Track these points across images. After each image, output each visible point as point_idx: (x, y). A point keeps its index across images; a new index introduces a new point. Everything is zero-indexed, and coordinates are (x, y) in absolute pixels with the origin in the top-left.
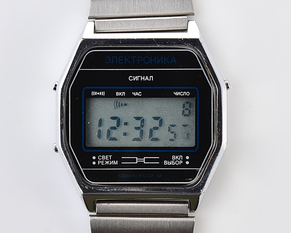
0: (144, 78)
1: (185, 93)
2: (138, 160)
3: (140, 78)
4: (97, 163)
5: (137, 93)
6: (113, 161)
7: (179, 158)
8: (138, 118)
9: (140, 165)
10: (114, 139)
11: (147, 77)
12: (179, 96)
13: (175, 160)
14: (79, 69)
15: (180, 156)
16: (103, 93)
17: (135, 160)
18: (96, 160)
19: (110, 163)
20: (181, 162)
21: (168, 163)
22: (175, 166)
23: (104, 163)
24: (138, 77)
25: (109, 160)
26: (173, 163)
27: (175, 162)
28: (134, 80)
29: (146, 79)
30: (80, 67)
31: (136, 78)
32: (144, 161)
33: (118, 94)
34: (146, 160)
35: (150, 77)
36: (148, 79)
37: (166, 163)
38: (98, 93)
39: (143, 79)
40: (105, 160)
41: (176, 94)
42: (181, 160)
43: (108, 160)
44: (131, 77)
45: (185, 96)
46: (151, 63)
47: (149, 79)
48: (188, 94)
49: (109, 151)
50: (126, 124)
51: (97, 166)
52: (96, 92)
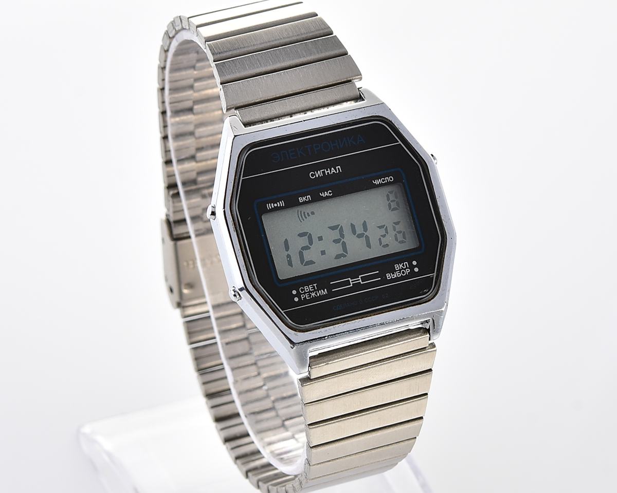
0: (329, 171)
1: (388, 179)
2: (352, 282)
3: (324, 172)
4: (300, 298)
5: (326, 192)
6: (320, 291)
7: (404, 266)
8: (333, 228)
9: (357, 287)
10: (312, 262)
11: (332, 169)
12: (381, 185)
13: (400, 270)
14: (241, 178)
15: (405, 263)
16: (281, 204)
17: (348, 283)
18: (298, 295)
19: (317, 295)
20: (408, 271)
21: (392, 275)
22: (402, 278)
23: (310, 297)
24: (321, 171)
25: (315, 290)
26: (397, 274)
27: (400, 272)
28: (317, 176)
29: (332, 172)
30: (242, 176)
31: (319, 173)
32: (361, 281)
33: (301, 200)
34: (363, 279)
35: (337, 167)
36: (334, 171)
37: (389, 277)
38: (276, 205)
39: (328, 173)
40: (310, 291)
41: (376, 182)
42: (407, 268)
43: (313, 291)
44: (312, 174)
45: (388, 184)
46: (333, 149)
47: (336, 171)
48: (391, 179)
49: (311, 278)
50: (320, 238)
51: (301, 302)
52: (272, 204)
